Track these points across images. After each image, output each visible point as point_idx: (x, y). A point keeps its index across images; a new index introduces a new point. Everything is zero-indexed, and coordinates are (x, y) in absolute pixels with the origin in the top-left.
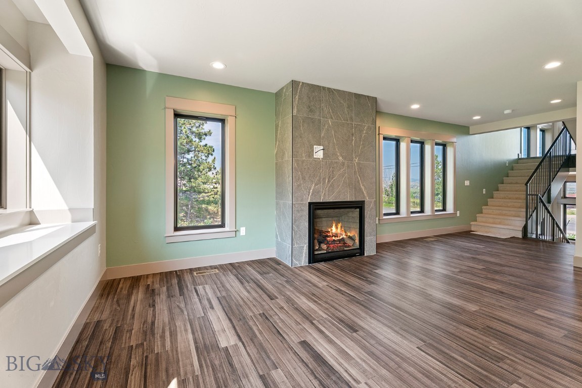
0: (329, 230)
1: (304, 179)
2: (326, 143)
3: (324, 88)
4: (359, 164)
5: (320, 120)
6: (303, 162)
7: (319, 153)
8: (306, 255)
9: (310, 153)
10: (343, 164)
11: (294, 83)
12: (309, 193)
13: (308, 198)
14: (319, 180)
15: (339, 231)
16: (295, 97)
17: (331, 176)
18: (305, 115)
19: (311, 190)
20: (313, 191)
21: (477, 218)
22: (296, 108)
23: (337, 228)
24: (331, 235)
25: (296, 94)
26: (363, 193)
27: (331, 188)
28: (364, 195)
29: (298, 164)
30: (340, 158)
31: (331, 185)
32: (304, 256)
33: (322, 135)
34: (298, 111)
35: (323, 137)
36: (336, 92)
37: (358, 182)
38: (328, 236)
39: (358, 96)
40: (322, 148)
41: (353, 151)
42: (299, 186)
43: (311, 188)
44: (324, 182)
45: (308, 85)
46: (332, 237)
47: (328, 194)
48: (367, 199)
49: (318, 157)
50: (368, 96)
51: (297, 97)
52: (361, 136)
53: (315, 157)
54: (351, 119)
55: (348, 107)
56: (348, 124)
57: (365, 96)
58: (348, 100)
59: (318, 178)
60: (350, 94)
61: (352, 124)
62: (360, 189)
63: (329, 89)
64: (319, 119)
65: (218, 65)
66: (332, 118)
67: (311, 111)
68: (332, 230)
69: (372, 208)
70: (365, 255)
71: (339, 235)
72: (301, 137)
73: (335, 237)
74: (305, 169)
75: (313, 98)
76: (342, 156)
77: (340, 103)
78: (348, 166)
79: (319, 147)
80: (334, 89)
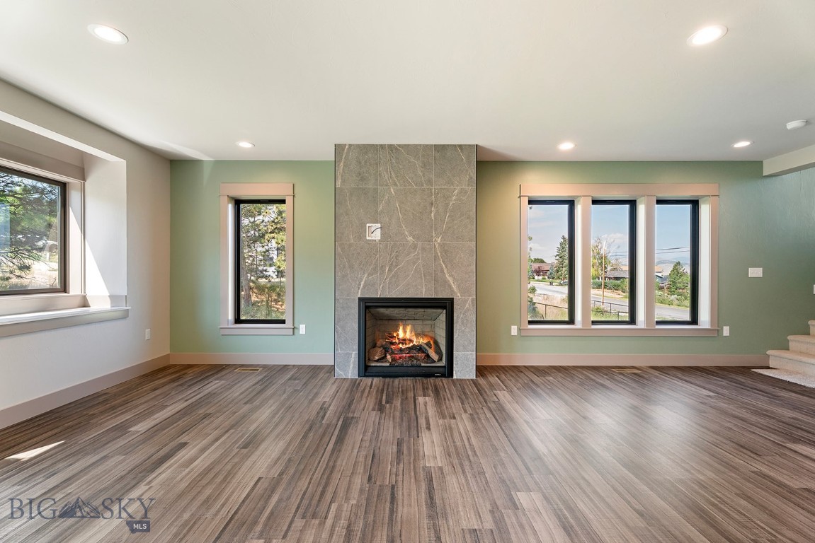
0: (395, 335)
1: (351, 267)
2: (386, 219)
3: (382, 146)
4: (442, 246)
5: (376, 190)
6: (350, 245)
7: (374, 233)
8: (354, 364)
9: (361, 234)
10: (415, 247)
11: (339, 148)
12: (359, 285)
13: (358, 292)
14: (375, 269)
15: (408, 336)
16: (339, 165)
17: (394, 264)
18: (353, 186)
19: (363, 282)
20: (365, 282)
21: (790, 343)
22: (340, 177)
23: (405, 332)
24: (397, 341)
25: (340, 161)
26: (450, 286)
27: (394, 280)
28: (453, 291)
29: (343, 249)
30: (410, 238)
31: (393, 276)
32: (352, 366)
33: (381, 208)
34: (343, 181)
35: (382, 212)
36: (402, 148)
37: (442, 271)
38: (392, 343)
39: (441, 149)
40: (379, 225)
41: (432, 227)
42: (344, 276)
43: (361, 279)
44: (383, 272)
45: (358, 146)
46: (399, 343)
47: (389, 288)
48: (458, 297)
49: (373, 238)
50: (460, 146)
51: (342, 164)
52: (447, 205)
53: (368, 238)
54: (430, 182)
55: (424, 166)
56: (424, 190)
57: (455, 146)
58: (423, 156)
59: (372, 266)
60: (427, 147)
61: (431, 190)
62: (446, 282)
63: (390, 146)
64: (374, 189)
65: (245, 145)
66: (396, 185)
67: (362, 179)
68: (398, 335)
69: (468, 310)
70: (455, 377)
71: (407, 342)
72: (347, 214)
73: (403, 344)
74: (353, 254)
75: (366, 162)
76: (411, 234)
77: (410, 162)
78: (423, 249)
79: (374, 225)
80: (399, 145)
